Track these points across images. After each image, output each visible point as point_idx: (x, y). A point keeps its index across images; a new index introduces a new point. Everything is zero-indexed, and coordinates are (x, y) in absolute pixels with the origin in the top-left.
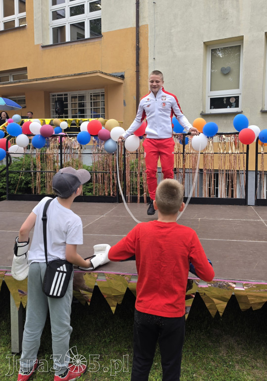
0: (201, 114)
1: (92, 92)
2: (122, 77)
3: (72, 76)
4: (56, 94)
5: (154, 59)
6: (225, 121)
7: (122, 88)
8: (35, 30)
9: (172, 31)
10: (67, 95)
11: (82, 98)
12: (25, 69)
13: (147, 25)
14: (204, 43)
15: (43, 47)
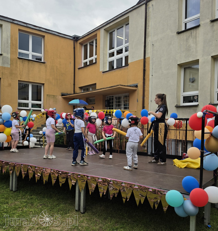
0: (175, 106)
1: (124, 94)
2: (137, 86)
3: (108, 88)
4: (108, 96)
5: (152, 75)
6: (189, 111)
7: (137, 92)
8: (100, 64)
9: (162, 59)
10: (113, 97)
11: (119, 98)
12: (95, 84)
13: (150, 57)
14: (178, 65)
15: (103, 72)
